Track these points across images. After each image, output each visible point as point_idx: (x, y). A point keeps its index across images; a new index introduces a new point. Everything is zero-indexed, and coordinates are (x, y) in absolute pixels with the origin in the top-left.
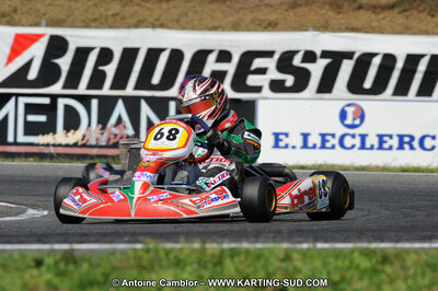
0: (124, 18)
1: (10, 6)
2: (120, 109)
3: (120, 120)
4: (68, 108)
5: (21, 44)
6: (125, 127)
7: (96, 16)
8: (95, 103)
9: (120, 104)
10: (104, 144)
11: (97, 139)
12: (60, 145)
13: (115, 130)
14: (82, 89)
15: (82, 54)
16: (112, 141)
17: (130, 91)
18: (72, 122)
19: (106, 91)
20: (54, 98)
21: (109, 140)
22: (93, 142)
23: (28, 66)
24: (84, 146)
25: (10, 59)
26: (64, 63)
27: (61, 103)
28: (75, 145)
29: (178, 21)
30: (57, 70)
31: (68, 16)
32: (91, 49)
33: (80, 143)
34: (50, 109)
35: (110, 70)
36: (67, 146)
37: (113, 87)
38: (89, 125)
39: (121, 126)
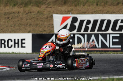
0: (103, 11)
1: (70, 8)
2: (93, 37)
3: (93, 40)
4: (78, 37)
5: (64, 19)
6: (95, 42)
7: (95, 10)
8: (86, 36)
9: (93, 36)
10: (89, 47)
11: (87, 46)
12: (76, 48)
13: (92, 43)
14: (82, 32)
15: (82, 22)
16: (91, 46)
17: (96, 32)
18: (79, 41)
19: (89, 32)
20: (74, 35)
21: (90, 46)
22: (86, 47)
23: (66, 25)
24: (83, 48)
25: (61, 24)
26: (77, 24)
27: (76, 36)
28: (80, 48)
29: (119, 11)
30: (75, 26)
31: (87, 11)
32: (84, 20)
33: (82, 47)
34: (73, 38)
35: (90, 26)
36: (78, 48)
37: (91, 31)
38: (84, 42)
39: (93, 42)
